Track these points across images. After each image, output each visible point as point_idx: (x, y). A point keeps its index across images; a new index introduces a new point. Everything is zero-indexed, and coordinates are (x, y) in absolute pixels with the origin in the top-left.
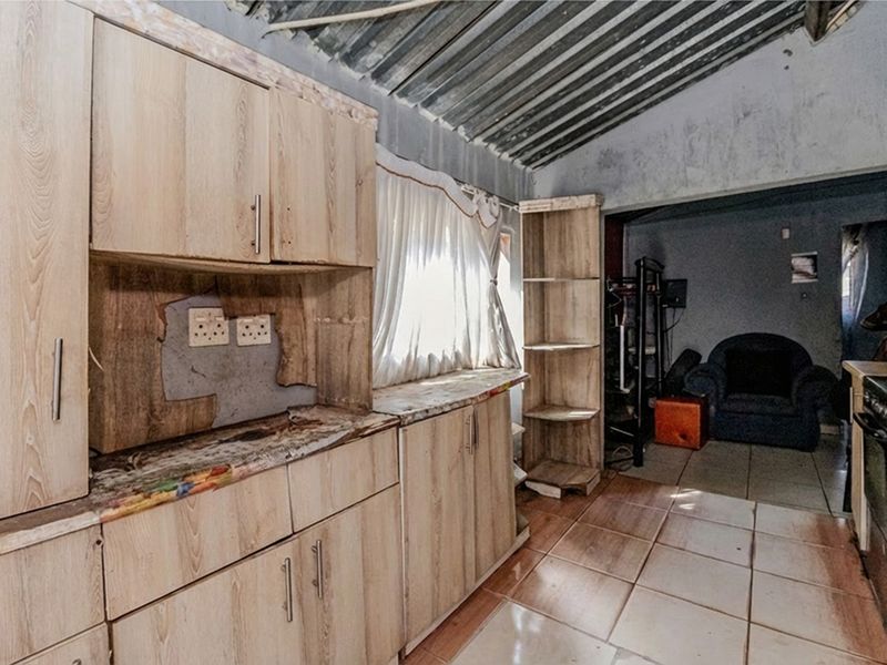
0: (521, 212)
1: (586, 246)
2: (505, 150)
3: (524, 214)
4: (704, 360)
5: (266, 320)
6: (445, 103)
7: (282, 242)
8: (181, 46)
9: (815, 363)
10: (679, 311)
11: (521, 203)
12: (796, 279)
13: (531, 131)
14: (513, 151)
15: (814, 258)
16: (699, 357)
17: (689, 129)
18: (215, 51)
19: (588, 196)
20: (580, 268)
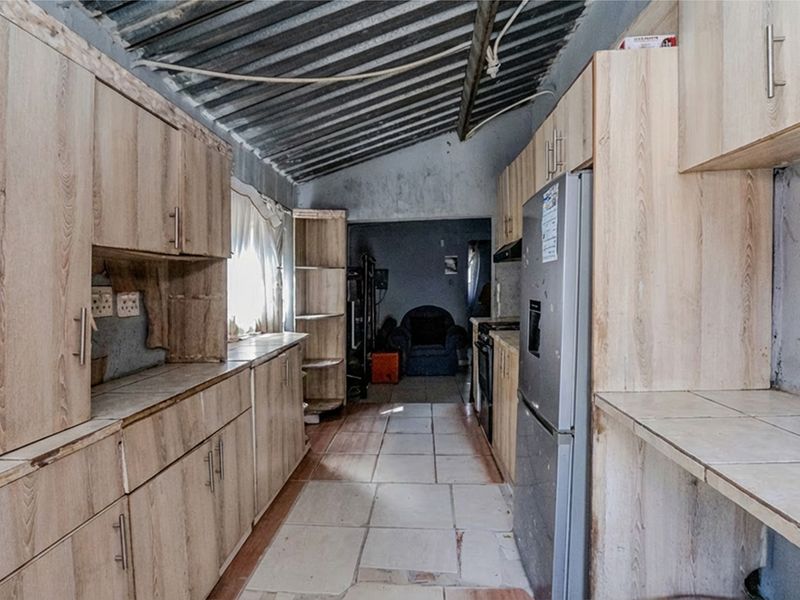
0: (295, 216)
1: (336, 245)
2: (284, 168)
3: (297, 219)
4: (399, 324)
5: (136, 296)
6: (252, 132)
7: (187, 240)
8: (136, 99)
9: (456, 323)
10: (384, 291)
11: (294, 210)
12: (448, 272)
13: (304, 159)
14: (289, 169)
15: (455, 259)
16: (395, 322)
17: (399, 177)
18: (154, 102)
19: (340, 211)
20: (332, 260)
